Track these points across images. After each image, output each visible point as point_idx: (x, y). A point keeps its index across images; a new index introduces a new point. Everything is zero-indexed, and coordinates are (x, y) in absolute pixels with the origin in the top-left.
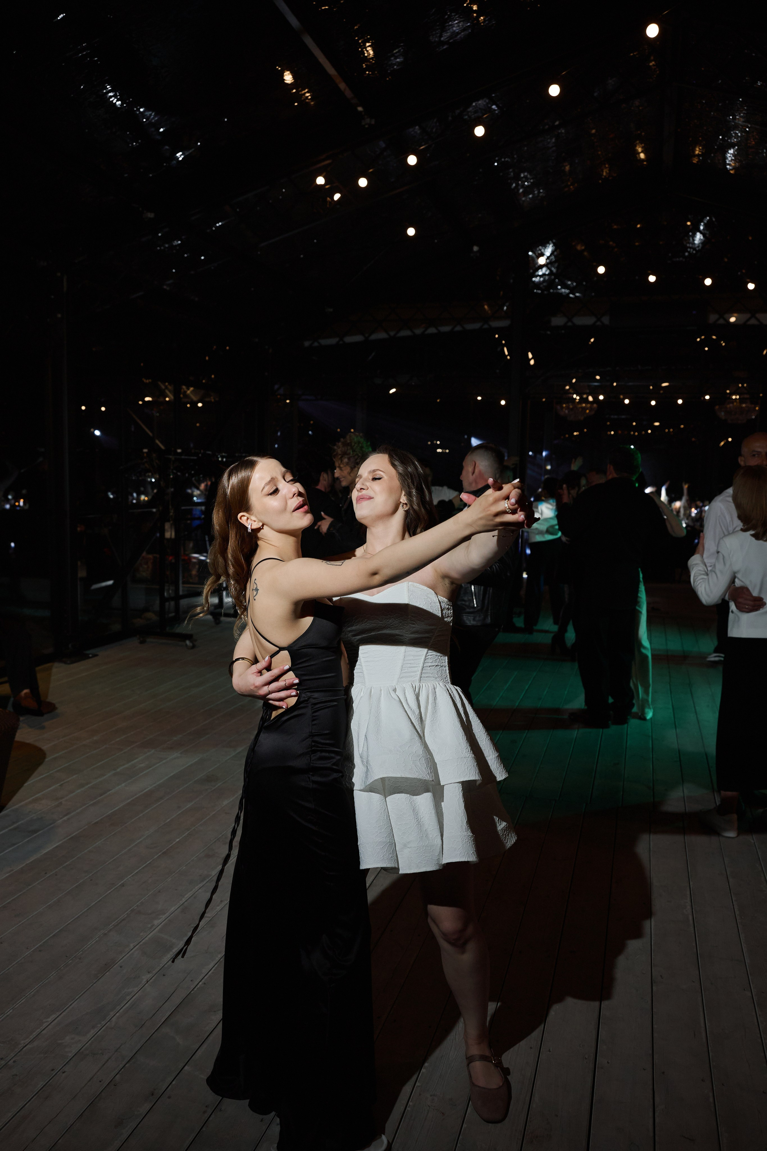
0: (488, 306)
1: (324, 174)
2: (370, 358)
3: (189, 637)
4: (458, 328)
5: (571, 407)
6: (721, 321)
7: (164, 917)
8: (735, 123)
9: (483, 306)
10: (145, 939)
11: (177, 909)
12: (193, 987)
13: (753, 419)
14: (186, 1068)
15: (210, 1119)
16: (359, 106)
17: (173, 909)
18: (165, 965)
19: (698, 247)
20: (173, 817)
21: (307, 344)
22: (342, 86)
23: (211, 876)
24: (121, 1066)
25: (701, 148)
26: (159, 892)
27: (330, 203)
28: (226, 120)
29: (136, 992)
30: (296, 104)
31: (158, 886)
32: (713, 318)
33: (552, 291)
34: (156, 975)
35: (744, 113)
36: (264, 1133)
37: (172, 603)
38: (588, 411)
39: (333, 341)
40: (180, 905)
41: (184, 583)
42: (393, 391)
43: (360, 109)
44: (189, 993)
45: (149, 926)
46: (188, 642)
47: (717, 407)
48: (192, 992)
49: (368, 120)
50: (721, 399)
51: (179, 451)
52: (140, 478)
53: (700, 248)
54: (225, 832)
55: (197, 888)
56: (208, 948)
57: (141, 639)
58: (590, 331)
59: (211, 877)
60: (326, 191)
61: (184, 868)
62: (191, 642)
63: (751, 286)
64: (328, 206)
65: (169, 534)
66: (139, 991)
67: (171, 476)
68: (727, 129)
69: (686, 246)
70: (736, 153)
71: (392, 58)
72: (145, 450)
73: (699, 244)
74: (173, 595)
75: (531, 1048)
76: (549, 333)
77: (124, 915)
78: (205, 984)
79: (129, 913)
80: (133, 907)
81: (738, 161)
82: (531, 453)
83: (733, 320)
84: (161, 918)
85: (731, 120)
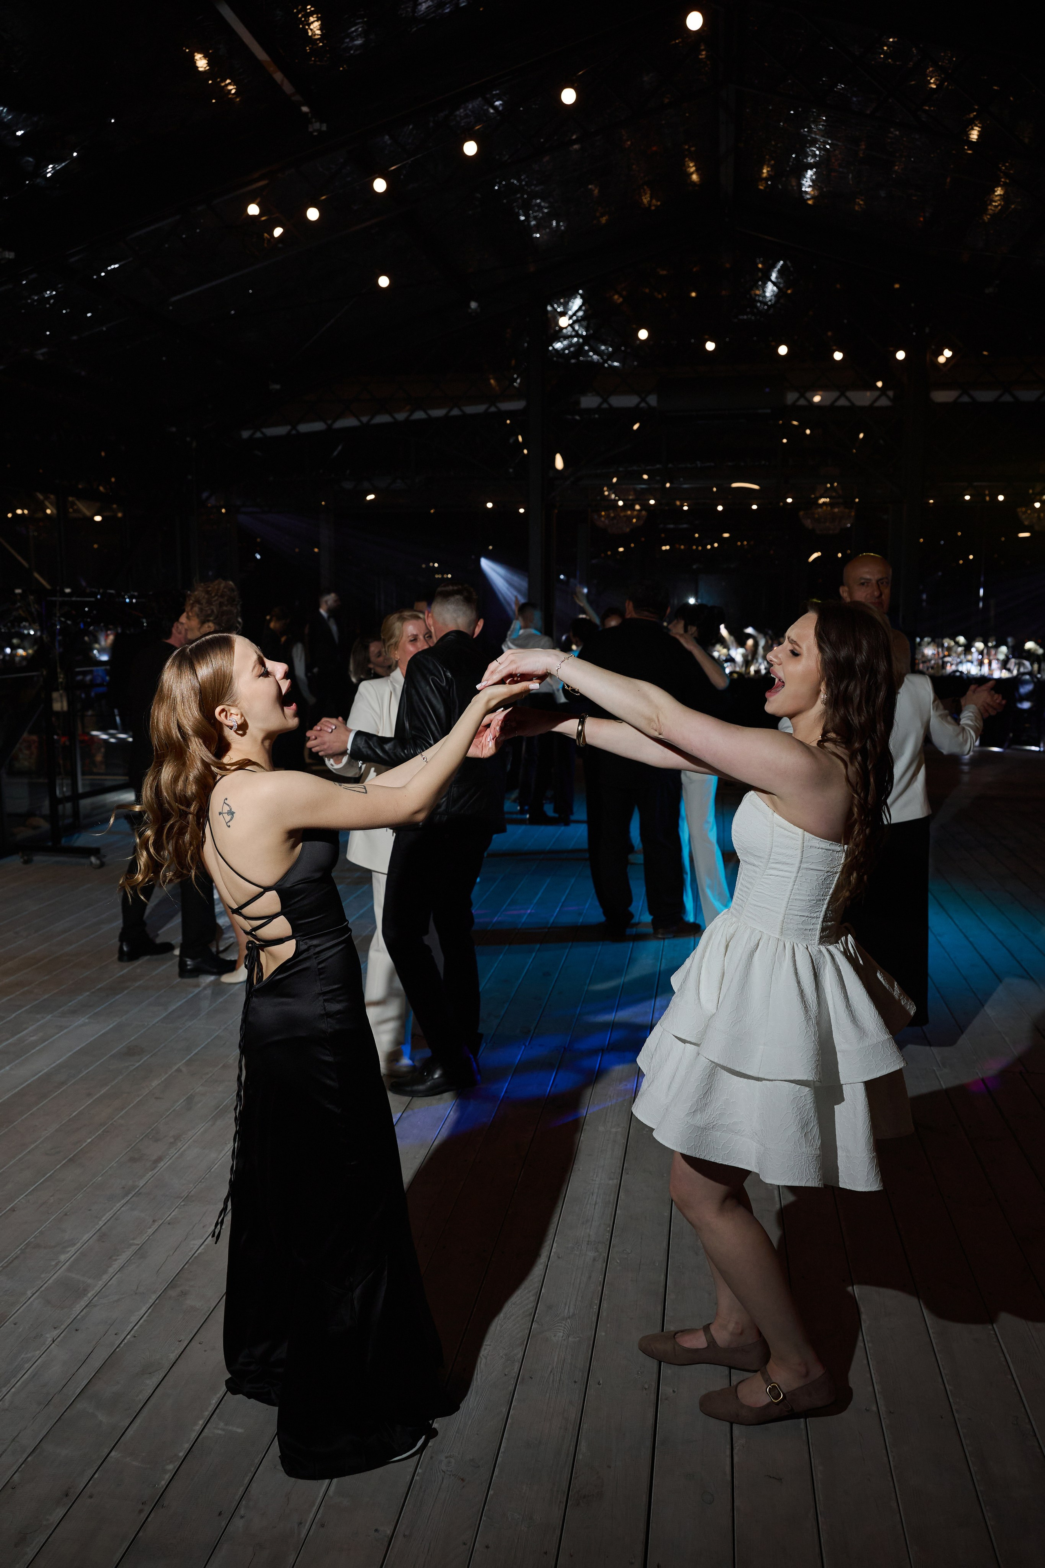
0: (496, 379)
1: (258, 200)
2: (335, 453)
3: (96, 852)
4: (455, 412)
5: (612, 515)
6: (802, 402)
7: (73, 1250)
8: (811, 137)
9: (489, 380)
10: (48, 1282)
11: (92, 1237)
12: (118, 1343)
13: (848, 527)
14: (113, 1454)
15: (149, 1519)
16: (304, 105)
17: (86, 1237)
18: (77, 1316)
19: (770, 301)
20: (81, 1109)
21: (246, 434)
22: (278, 76)
23: (138, 1187)
24: (21, 1461)
25: (769, 169)
26: (66, 1215)
27: (269, 240)
28: (113, 121)
29: (38, 1357)
30: (214, 101)
31: (64, 1206)
32: (791, 397)
33: (581, 358)
34: (66, 1330)
35: (823, 125)
36: (223, 1530)
37: (69, 805)
38: (634, 520)
39: (282, 430)
40: (96, 1231)
41: (83, 774)
42: (371, 497)
43: (305, 109)
44: (114, 1352)
45: (53, 1263)
46: (93, 859)
47: (801, 513)
48: (118, 1350)
49: (317, 125)
50: (807, 503)
51: (68, 590)
52: (13, 630)
53: (773, 302)
54: (156, 1125)
55: (118, 1205)
56: (137, 1288)
57: (26, 858)
58: (633, 414)
59: (138, 1189)
60: (263, 225)
61: (100, 1179)
62: (98, 858)
63: (838, 356)
64: (266, 245)
65: (60, 704)
66: (42, 1354)
67: (58, 627)
68: (802, 144)
69: (755, 298)
70: (814, 177)
71: (347, 40)
72: (18, 591)
73: (771, 296)
74: (68, 794)
75: (575, 1382)
76: (577, 418)
77: (17, 1251)
78: (135, 1337)
79: (23, 1248)
80: (29, 1239)
81: (817, 187)
82: (562, 577)
83: (817, 399)
84: (69, 1252)
85: (806, 133)
